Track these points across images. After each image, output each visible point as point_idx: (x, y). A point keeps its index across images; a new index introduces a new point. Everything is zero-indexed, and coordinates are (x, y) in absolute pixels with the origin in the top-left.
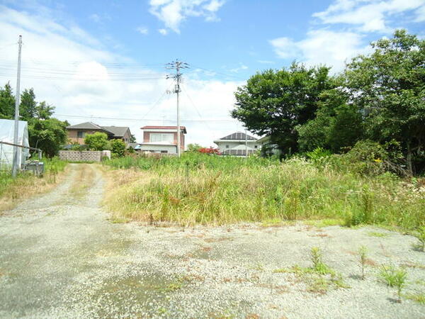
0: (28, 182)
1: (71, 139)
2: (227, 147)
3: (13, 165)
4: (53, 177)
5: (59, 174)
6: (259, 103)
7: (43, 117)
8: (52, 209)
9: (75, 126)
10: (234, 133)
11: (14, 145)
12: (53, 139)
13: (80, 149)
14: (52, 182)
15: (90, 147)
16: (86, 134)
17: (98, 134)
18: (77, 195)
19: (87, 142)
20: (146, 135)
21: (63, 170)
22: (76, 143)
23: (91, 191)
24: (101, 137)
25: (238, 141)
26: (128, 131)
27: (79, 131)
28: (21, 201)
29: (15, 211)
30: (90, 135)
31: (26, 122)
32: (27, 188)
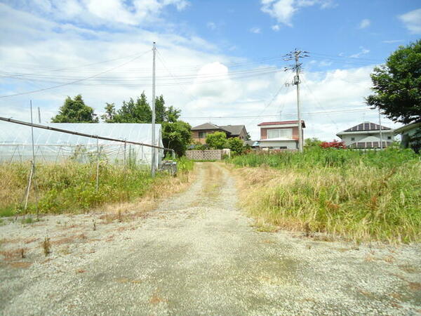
0: (165, 181)
1: (195, 140)
2: (353, 139)
3: (152, 165)
4: (185, 175)
5: (190, 173)
6: (408, 83)
7: (171, 120)
8: (191, 210)
9: (197, 127)
10: (361, 123)
11: (152, 146)
12: (181, 140)
13: (203, 148)
14: (185, 181)
15: (211, 146)
16: (207, 134)
17: (217, 133)
18: (211, 195)
19: (208, 141)
20: (264, 132)
21: (192, 169)
22: (198, 143)
23: (224, 191)
24: (221, 136)
25: (366, 132)
26: (244, 129)
27: (201, 132)
28: (162, 201)
29: (157, 211)
30: (211, 135)
31: (160, 125)
32: (165, 187)
